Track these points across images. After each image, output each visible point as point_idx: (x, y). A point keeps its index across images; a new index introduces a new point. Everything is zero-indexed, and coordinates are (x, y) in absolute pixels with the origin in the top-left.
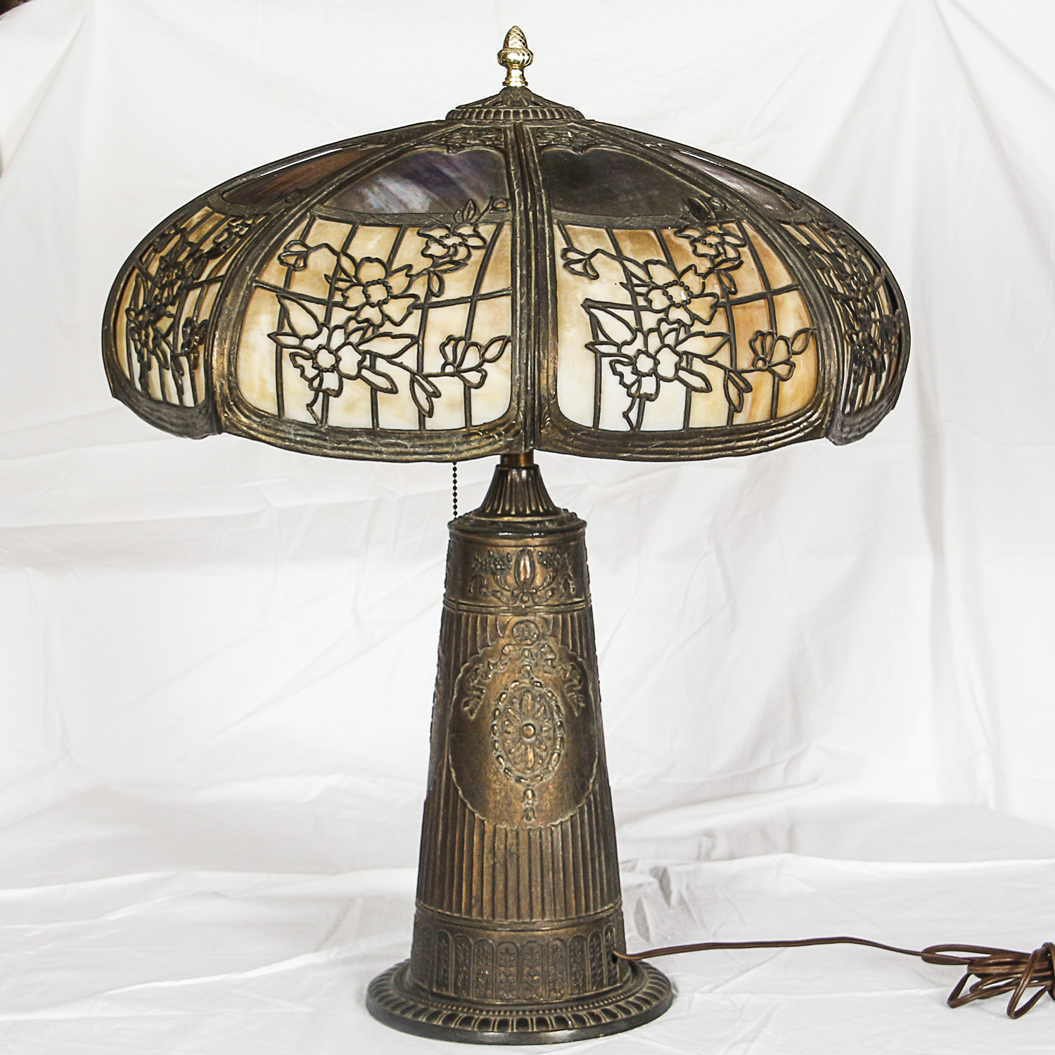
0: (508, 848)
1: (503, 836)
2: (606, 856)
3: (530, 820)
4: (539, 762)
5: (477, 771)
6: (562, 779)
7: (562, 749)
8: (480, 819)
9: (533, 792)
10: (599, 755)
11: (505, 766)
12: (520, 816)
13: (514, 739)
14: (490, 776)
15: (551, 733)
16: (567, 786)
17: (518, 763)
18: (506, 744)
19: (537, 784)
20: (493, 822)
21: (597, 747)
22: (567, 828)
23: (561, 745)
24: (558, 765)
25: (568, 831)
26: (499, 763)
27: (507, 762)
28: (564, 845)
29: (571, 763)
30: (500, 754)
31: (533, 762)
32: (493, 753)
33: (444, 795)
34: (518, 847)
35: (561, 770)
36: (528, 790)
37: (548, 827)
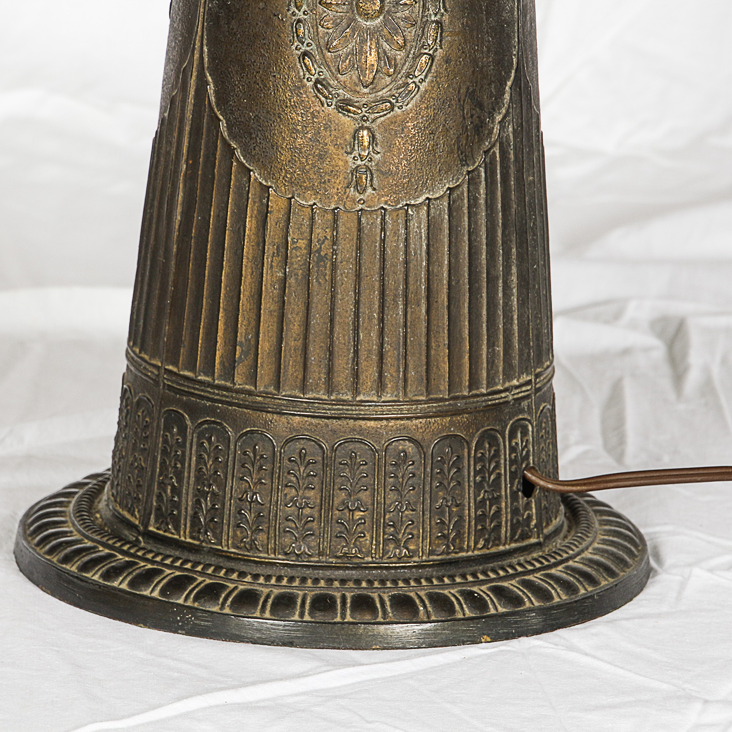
0: (315, 245)
1: (306, 222)
2: (522, 277)
3: (365, 190)
4: (388, 72)
5: (258, 84)
6: (434, 109)
7: (438, 47)
8: (261, 183)
9: (371, 133)
10: (518, 63)
11: (316, 76)
12: (342, 183)
13: (338, 21)
14: (285, 95)
15: (417, 11)
16: (444, 126)
17: (343, 71)
18: (320, 28)
19: (381, 116)
20: (287, 192)
21: (515, 47)
22: (440, 214)
23: (437, 37)
24: (427, 80)
25: (442, 220)
26: (304, 68)
27: (322, 67)
28: (432, 249)
29: (455, 77)
30: (308, 49)
31: (375, 71)
32: (293, 47)
33: (191, 129)
34: (335, 247)
35: (433, 90)
36: (362, 128)
37: (401, 208)
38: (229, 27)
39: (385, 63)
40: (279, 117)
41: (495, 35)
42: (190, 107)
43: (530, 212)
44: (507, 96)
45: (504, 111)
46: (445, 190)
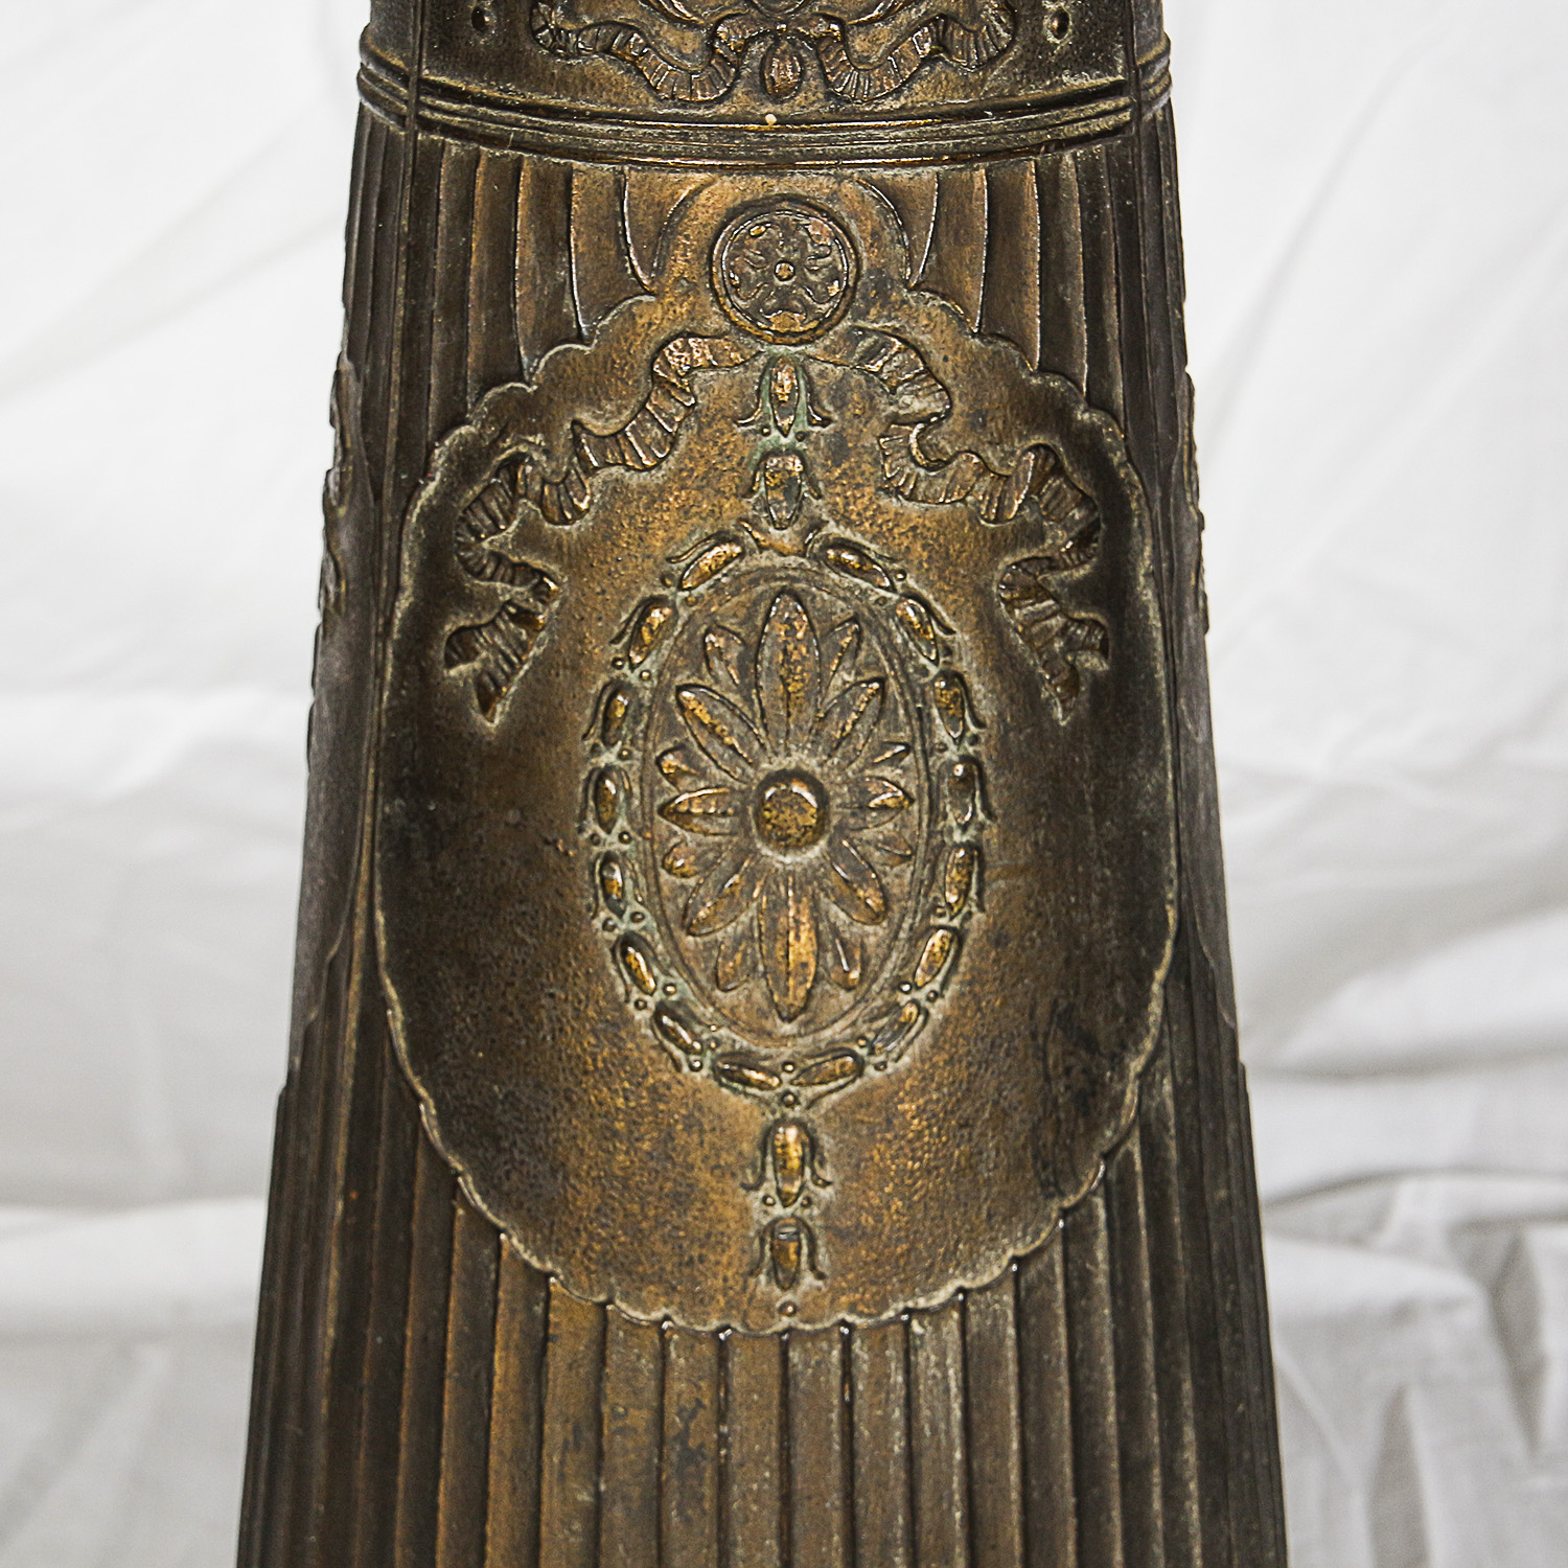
0: (674, 1421)
3: (795, 1279)
4: (846, 980)
5: (511, 1014)
6: (970, 1064)
7: (974, 909)
9: (808, 1135)
10: (1179, 922)
11: (659, 995)
12: (736, 1262)
13: (711, 856)
14: (581, 1044)
15: (916, 822)
16: (996, 1103)
17: (728, 982)
18: (664, 876)
19: (831, 1092)
20: (596, 1289)
21: (1171, 882)
22: (995, 1325)
23: (969, 885)
24: (948, 994)
25: (1001, 1343)
26: (626, 977)
27: (673, 972)
28: (976, 1416)
29: (1021, 979)
30: (635, 927)
31: (811, 978)
32: (597, 923)
33: (352, 1110)
34: (724, 1429)
35: (964, 1015)
36: (783, 1121)
37: (891, 1321)
38: (433, 868)
39: (837, 957)
40: (568, 1099)
41: (1120, 861)
42: (347, 1061)
43: (1223, 1277)
44: (1155, 1007)
45: (1148, 1045)
46: (1005, 1263)
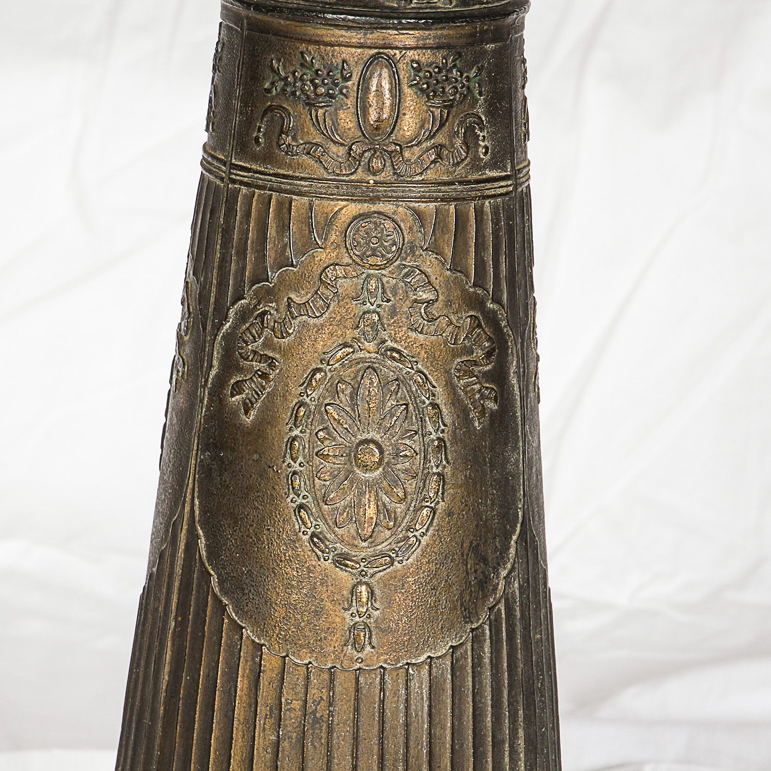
0: (311, 706)
1: (301, 682)
2: (528, 740)
3: (363, 648)
4: (388, 525)
5: (251, 538)
6: (436, 564)
7: (440, 500)
8: (253, 641)
9: (370, 588)
10: (523, 517)
11: (313, 529)
12: (339, 640)
13: (336, 473)
14: (280, 549)
15: (418, 463)
16: (446, 581)
17: (340, 524)
18: (317, 480)
19: (380, 571)
20: (281, 651)
21: (521, 500)
22: (443, 673)
23: (438, 489)
24: (429, 534)
25: (445, 681)
26: (300, 521)
27: (319, 520)
28: (433, 710)
29: (458, 531)
30: (304, 501)
31: (374, 524)
32: (289, 500)
33: (180, 584)
34: (331, 709)
35: (435, 544)
36: (360, 583)
37: (401, 668)
38: (221, 479)
39: (384, 515)
40: (274, 572)
41: (500, 488)
42: (179, 562)
43: (537, 672)
44: (512, 551)
45: (509, 566)
46: (448, 648)
